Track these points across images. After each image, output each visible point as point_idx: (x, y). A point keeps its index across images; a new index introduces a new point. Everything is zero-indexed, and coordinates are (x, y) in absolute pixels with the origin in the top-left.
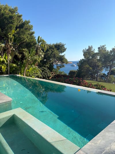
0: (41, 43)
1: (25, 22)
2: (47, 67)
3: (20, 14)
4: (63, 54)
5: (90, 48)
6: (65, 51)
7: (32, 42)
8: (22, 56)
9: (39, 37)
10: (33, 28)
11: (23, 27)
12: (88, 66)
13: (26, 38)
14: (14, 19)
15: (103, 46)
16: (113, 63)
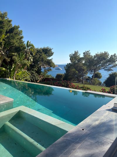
0: (30, 47)
2: (35, 71)
3: (9, 20)
4: (50, 58)
5: (76, 53)
7: (22, 47)
9: (28, 42)
11: (13, 31)
12: (75, 70)
13: (15, 43)
14: (4, 24)
16: (96, 66)
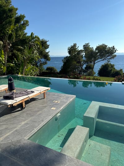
1: (20, 16)
5: (75, 45)
6: (48, 48)
8: (12, 54)
9: (32, 33)
10: (29, 23)
15: (88, 44)
